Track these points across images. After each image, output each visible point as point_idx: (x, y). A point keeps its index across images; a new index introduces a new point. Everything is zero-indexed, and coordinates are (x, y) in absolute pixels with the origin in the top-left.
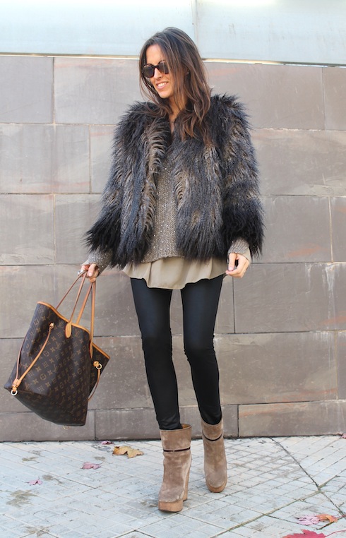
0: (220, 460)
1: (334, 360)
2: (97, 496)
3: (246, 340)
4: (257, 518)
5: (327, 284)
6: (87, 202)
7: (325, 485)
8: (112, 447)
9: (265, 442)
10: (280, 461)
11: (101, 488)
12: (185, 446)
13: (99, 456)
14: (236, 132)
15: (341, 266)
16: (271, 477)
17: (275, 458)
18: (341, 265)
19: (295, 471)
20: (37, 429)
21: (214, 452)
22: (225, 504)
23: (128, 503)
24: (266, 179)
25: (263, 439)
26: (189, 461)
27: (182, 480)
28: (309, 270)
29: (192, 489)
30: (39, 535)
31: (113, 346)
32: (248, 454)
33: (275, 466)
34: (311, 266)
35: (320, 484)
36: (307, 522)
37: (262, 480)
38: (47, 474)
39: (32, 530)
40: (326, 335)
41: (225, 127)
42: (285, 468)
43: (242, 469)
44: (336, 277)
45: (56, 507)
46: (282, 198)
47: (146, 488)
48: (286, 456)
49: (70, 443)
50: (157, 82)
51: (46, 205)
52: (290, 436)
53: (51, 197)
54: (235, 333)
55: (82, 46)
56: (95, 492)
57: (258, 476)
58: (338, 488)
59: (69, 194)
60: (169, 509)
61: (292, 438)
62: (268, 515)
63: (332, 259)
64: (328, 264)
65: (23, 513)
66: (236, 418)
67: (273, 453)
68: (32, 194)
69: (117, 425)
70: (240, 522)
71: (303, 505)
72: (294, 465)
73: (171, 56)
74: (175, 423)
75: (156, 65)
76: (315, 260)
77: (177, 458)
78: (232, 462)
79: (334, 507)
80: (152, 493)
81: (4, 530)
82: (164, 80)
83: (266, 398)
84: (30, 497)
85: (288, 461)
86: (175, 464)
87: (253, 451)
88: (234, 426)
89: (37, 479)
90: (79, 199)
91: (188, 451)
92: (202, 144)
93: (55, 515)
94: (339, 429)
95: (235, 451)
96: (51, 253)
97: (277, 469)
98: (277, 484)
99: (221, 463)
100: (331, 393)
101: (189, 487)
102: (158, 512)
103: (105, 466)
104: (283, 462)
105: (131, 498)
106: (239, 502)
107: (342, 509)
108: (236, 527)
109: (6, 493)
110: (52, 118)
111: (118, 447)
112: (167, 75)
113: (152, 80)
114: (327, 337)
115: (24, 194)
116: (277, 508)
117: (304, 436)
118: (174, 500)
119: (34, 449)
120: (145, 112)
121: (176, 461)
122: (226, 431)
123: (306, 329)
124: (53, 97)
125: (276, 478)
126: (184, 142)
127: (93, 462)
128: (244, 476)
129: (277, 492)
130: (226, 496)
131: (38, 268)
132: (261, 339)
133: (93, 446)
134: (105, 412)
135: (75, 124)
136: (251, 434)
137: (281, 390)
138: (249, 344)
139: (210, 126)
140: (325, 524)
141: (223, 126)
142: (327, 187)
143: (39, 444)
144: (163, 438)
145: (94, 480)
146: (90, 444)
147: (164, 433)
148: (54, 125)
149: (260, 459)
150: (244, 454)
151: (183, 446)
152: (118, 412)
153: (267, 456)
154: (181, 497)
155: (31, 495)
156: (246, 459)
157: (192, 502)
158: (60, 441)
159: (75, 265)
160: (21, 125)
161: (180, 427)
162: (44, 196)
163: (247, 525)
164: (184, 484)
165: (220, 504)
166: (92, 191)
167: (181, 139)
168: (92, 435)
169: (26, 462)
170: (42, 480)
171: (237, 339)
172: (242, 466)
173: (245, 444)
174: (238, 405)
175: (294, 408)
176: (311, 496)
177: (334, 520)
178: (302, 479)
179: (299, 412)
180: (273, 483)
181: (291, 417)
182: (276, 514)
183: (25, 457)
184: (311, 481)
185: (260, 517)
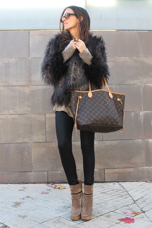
1: (144, 151)
3: (108, 143)
5: (140, 120)
6: (43, 88)
7: (137, 200)
8: (54, 186)
9: (115, 184)
11: (48, 201)
12: (80, 191)
13: (48, 189)
16: (116, 197)
17: (118, 190)
18: (146, 112)
19: (126, 195)
20: (25, 179)
23: (58, 207)
24: (115, 78)
28: (133, 114)
30: (23, 218)
31: (54, 146)
32: (108, 188)
33: (118, 193)
34: (134, 113)
35: (135, 200)
36: (128, 214)
37: (112, 198)
38: (28, 196)
39: (21, 216)
40: (140, 141)
42: (122, 194)
43: (104, 194)
44: (144, 117)
45: (30, 208)
46: (122, 85)
47: (66, 201)
48: (123, 189)
49: (38, 184)
51: (27, 90)
52: (125, 182)
53: (29, 87)
54: (103, 140)
55: (41, 26)
56: (46, 203)
58: (142, 202)
59: (36, 85)
61: (126, 182)
62: (113, 211)
63: (143, 110)
64: (141, 112)
65: (17, 210)
66: (104, 174)
67: (118, 188)
68: (21, 86)
69: (56, 177)
70: (101, 214)
71: (127, 208)
72: (126, 193)
76: (136, 110)
78: (101, 192)
79: (140, 209)
80: (68, 203)
81: (10, 216)
83: (116, 166)
84: (21, 204)
85: (123, 191)
86: (77, 199)
87: (110, 187)
88: (103, 177)
89: (23, 198)
90: (40, 87)
91: (81, 193)
93: (30, 211)
94: (146, 179)
95: (103, 187)
96: (29, 109)
97: (119, 194)
98: (118, 200)
100: (142, 164)
103: (50, 193)
104: (121, 191)
105: (60, 205)
106: (102, 206)
107: (143, 209)
108: (100, 216)
109: (12, 203)
110: (29, 56)
111: (56, 186)
115: (18, 86)
116: (117, 209)
119: (24, 186)
122: (100, 179)
123: (132, 139)
124: (29, 47)
125: (118, 198)
127: (46, 191)
128: (105, 197)
129: (117, 203)
130: (97, 204)
131: (24, 115)
132: (114, 143)
133: (46, 185)
134: (51, 172)
135: (38, 58)
136: (110, 181)
137: (122, 163)
138: (109, 145)
140: (135, 215)
142: (140, 80)
143: (25, 184)
145: (46, 198)
146: (46, 184)
148: (30, 58)
149: (112, 190)
150: (106, 188)
152: (56, 172)
153: (115, 189)
155: (21, 203)
156: (106, 191)
158: (34, 183)
159: (39, 114)
160: (17, 59)
162: (26, 86)
163: (104, 215)
165: (94, 207)
168: (46, 181)
169: (20, 191)
170: (26, 198)
171: (104, 143)
172: (105, 193)
173: (107, 185)
174: (105, 169)
175: (127, 170)
176: (131, 204)
177: (139, 213)
178: (128, 198)
179: (129, 172)
180: (116, 200)
181: (126, 174)
182: (116, 211)
183: (20, 189)
184: (131, 199)
185: (109, 212)
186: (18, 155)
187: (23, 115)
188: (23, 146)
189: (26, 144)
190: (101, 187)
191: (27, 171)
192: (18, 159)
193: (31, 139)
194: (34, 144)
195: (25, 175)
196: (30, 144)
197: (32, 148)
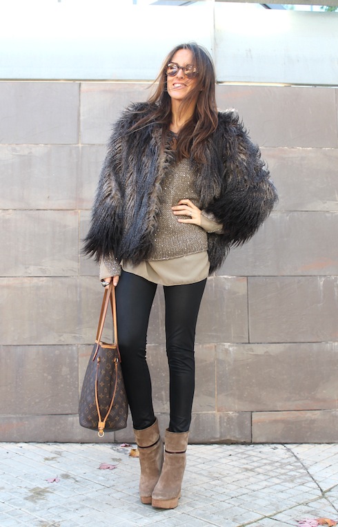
2: (109, 495)
3: (260, 350)
4: (258, 520)
7: (329, 490)
8: (129, 449)
9: (277, 448)
10: (289, 467)
11: (114, 488)
13: (116, 457)
16: (277, 481)
17: (285, 463)
19: (301, 477)
20: (60, 431)
22: (230, 505)
25: (275, 445)
28: (322, 283)
32: (258, 459)
33: (283, 471)
34: (323, 279)
35: (324, 490)
36: (306, 525)
37: (268, 484)
38: (65, 473)
39: (45, 523)
40: (337, 345)
41: (230, 146)
42: (293, 473)
43: (250, 474)
45: (70, 504)
46: (295, 214)
48: (296, 462)
49: (90, 445)
51: (71, 220)
52: (302, 443)
53: (76, 213)
54: (249, 343)
55: (107, 71)
56: (107, 491)
57: (266, 480)
61: (304, 445)
62: (269, 517)
65: (37, 508)
66: (249, 425)
67: (283, 459)
68: (58, 210)
70: (242, 523)
71: (305, 508)
72: (302, 471)
76: (327, 273)
78: (241, 467)
81: (19, 523)
83: (279, 405)
84: (47, 494)
85: (297, 466)
87: (264, 456)
88: (248, 432)
89: (55, 478)
93: (68, 511)
95: (247, 456)
96: (76, 265)
97: (285, 474)
98: (284, 488)
103: (120, 466)
104: (292, 467)
106: (244, 504)
109: (25, 490)
110: (78, 139)
111: (134, 450)
115: (51, 210)
116: (279, 511)
117: (315, 443)
119: (56, 450)
122: (240, 437)
123: (319, 340)
124: (79, 120)
125: (282, 482)
127: (109, 463)
128: (252, 480)
129: (282, 496)
130: (232, 498)
131: (63, 279)
132: (274, 349)
133: (112, 448)
135: (99, 145)
136: (264, 441)
137: (294, 399)
138: (263, 353)
141: (228, 146)
143: (61, 444)
145: (108, 480)
146: (110, 446)
148: (80, 145)
149: (269, 464)
150: (255, 459)
153: (277, 462)
155: (48, 492)
156: (255, 464)
157: (198, 502)
158: (81, 443)
160: (49, 146)
162: (70, 212)
165: (225, 505)
168: (112, 438)
169: (47, 461)
170: (59, 478)
171: (252, 350)
172: (252, 470)
173: (257, 450)
174: (252, 412)
175: (306, 416)
176: (315, 500)
177: (333, 524)
178: (308, 485)
179: (311, 420)
180: (279, 487)
181: (303, 425)
182: (278, 517)
183: (47, 457)
184: (316, 486)
185: (262, 519)
186: (45, 375)
187: (60, 279)
188: (57, 352)
189: (66, 348)
190: (244, 456)
191: (67, 412)
192: (45, 384)
193: (77, 335)
194: (84, 349)
195: (62, 422)
196: (74, 348)
197: (80, 359)
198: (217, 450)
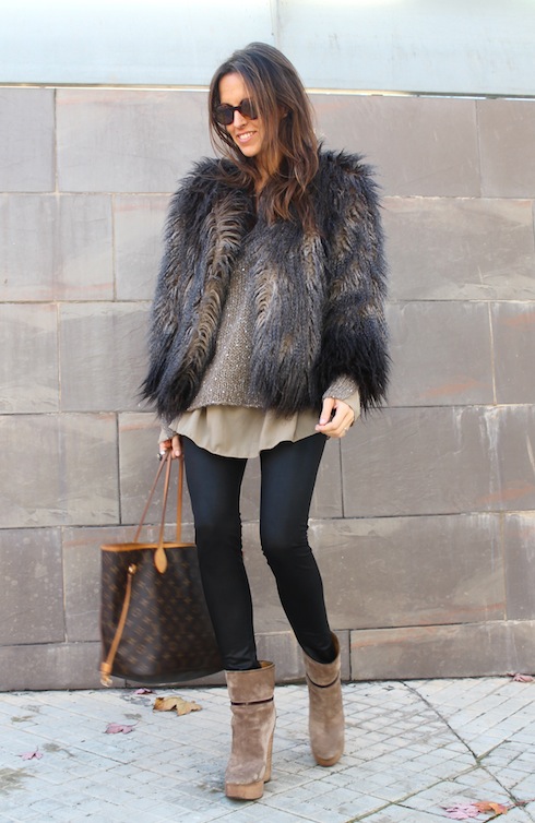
0: (334, 716)
1: (501, 558)
2: (129, 777)
3: (361, 528)
4: (381, 809)
5: (487, 440)
6: (110, 314)
7: (487, 755)
8: (152, 698)
9: (393, 688)
10: (417, 719)
11: (134, 763)
12: (265, 695)
13: (132, 712)
14: (355, 213)
15: (509, 411)
16: (402, 743)
17: (409, 713)
18: (509, 408)
19: (440, 733)
20: (34, 672)
21: (324, 705)
22: (330, 787)
23: (178, 787)
25: (389, 683)
26: (272, 718)
27: (262, 749)
28: (459, 417)
29: (278, 764)
32: (366, 707)
33: (408, 726)
34: (461, 411)
35: (479, 754)
36: (460, 814)
37: (389, 748)
38: (50, 742)
40: (486, 518)
41: (338, 204)
42: (425, 729)
43: (356, 732)
44: (501, 428)
45: (65, 795)
46: (415, 305)
47: (207, 763)
48: (426, 710)
49: (86, 693)
50: (237, 132)
51: (45, 320)
52: (432, 679)
53: (53, 307)
54: (343, 518)
55: (100, 70)
56: (125, 770)
57: (382, 742)
58: (508, 760)
59: (81, 302)
60: (242, 796)
61: (435, 681)
62: (398, 803)
63: (495, 400)
64: (489, 408)
65: (12, 805)
66: (346, 651)
67: (406, 705)
68: (23, 303)
70: (354, 814)
71: (452, 786)
72: (439, 724)
73: (261, 91)
74: (248, 660)
75: (235, 105)
76: (468, 401)
77: (253, 715)
79: (502, 790)
80: (215, 770)
82: (249, 128)
83: (394, 618)
84: (24, 779)
85: (428, 717)
86: (250, 724)
87: (374, 702)
89: (34, 751)
90: (98, 310)
91: (270, 704)
92: (299, 231)
93: (63, 806)
94: (510, 667)
96: (55, 395)
97: (412, 731)
98: (413, 755)
99: (335, 721)
100: (495, 610)
101: (274, 760)
102: (225, 800)
103: (141, 728)
104: (421, 719)
105: (183, 778)
106: (352, 783)
107: (514, 793)
110: (54, 184)
111: (161, 699)
112: (254, 122)
113: (229, 128)
114: (488, 522)
115: (11, 302)
116: (412, 793)
118: (250, 781)
119: (29, 703)
120: (218, 178)
121: (251, 719)
123: (456, 510)
124: (54, 151)
125: (410, 745)
126: (271, 226)
127: (122, 723)
128: (360, 742)
129: (411, 767)
130: (332, 773)
131: (34, 418)
132: (385, 527)
133: (122, 697)
135: (90, 193)
136: (371, 676)
137: (417, 607)
138: (366, 534)
139: (315, 202)
140: (488, 817)
141: (335, 203)
142: (485, 287)
143: (37, 694)
144: (230, 684)
145: (124, 751)
146: (118, 694)
147: (232, 675)
148: (57, 194)
149: (384, 715)
150: (360, 707)
151: (262, 695)
153: (397, 710)
154: (261, 777)
155: (25, 775)
156: (362, 716)
157: (277, 784)
158: (71, 690)
159: (92, 413)
160: (5, 195)
161: (256, 666)
162: (42, 305)
163: (364, 820)
164: (265, 756)
165: (323, 786)
166: (118, 297)
167: (267, 223)
168: (121, 680)
169: (16, 723)
170: (42, 751)
171: (348, 528)
172: (357, 726)
173: (361, 692)
174: (350, 630)
175: (439, 634)
176: (467, 772)
177: (502, 810)
178: (452, 747)
179: (446, 641)
180: (406, 753)
181: (434, 649)
182: (411, 802)
183: (15, 715)
184: (465, 749)
185: (386, 807)
186: (8, 578)
187: (29, 418)
188: (26, 540)
189: (40, 532)
191: (44, 640)
192: (7, 593)
193: (60, 511)
194: (71, 533)
195: (37, 656)
196: (55, 533)
197: (64, 551)
198: (297, 693)
